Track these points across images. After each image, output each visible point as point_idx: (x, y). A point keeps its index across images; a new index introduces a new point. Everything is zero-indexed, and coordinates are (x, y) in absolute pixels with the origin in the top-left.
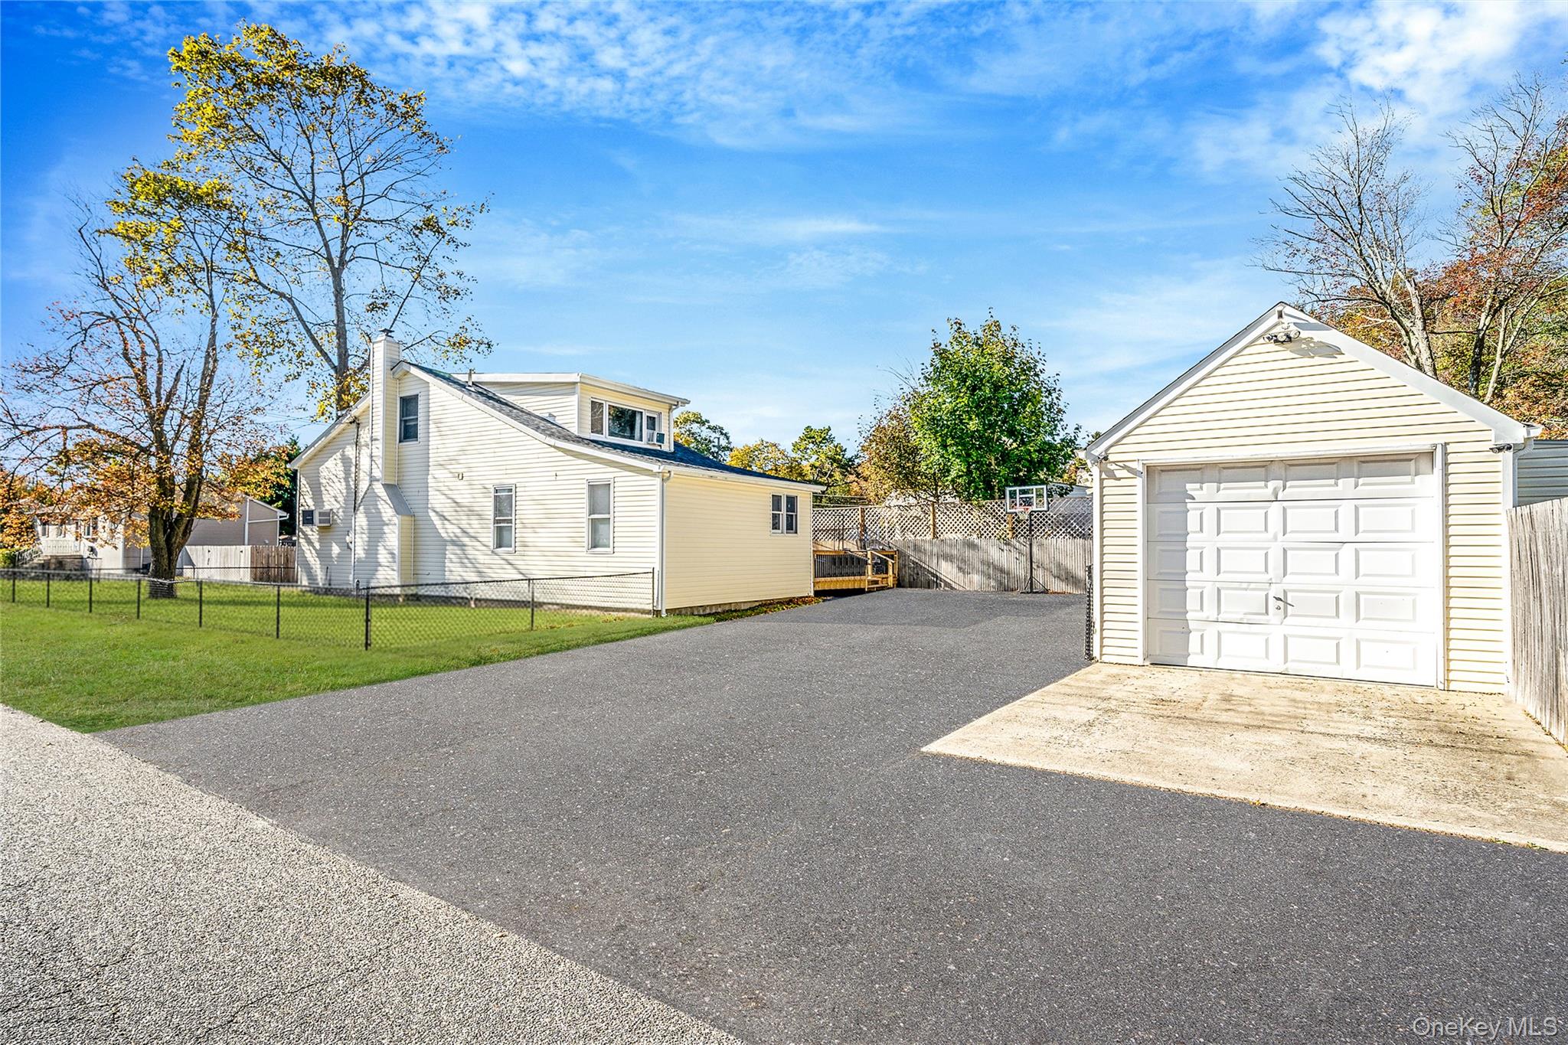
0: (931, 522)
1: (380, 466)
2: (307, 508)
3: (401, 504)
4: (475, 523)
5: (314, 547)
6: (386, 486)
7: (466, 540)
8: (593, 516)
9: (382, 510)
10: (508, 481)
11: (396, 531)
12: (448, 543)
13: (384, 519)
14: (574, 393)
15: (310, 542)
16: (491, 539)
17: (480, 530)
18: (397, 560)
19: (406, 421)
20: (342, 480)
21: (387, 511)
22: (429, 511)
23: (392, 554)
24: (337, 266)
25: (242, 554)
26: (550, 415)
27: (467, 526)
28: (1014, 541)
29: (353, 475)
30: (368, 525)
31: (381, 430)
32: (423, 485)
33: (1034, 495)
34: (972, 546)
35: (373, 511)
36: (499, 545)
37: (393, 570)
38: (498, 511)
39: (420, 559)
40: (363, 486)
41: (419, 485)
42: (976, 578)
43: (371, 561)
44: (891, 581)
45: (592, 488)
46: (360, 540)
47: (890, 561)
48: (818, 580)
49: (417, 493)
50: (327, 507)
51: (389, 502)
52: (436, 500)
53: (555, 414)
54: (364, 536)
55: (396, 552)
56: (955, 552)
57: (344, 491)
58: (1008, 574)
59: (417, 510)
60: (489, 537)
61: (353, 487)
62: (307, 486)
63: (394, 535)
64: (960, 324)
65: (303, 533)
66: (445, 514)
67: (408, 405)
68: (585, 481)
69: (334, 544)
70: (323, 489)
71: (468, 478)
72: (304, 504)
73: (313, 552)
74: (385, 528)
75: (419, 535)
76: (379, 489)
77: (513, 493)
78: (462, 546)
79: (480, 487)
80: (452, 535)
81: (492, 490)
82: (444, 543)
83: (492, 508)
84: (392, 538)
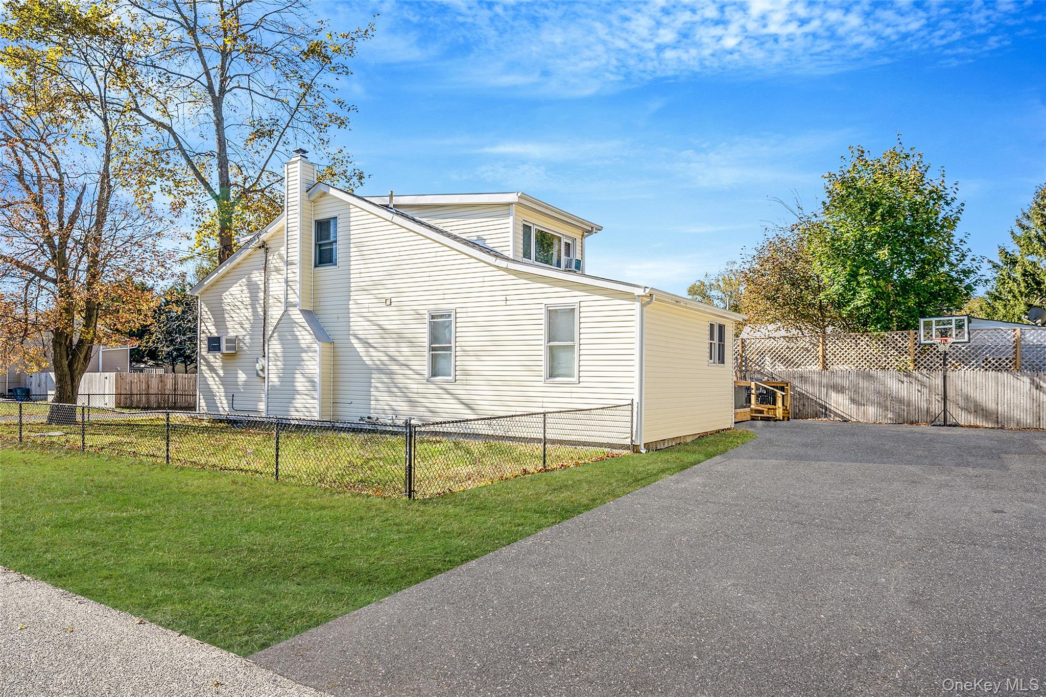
0: (820, 353)
1: (298, 292)
2: (209, 335)
3: (321, 333)
4: (406, 350)
5: (217, 374)
6: (303, 311)
7: (395, 367)
8: (552, 344)
9: (300, 337)
10: (445, 306)
11: (318, 359)
12: (374, 371)
13: (303, 346)
14: (508, 215)
15: (212, 369)
16: (426, 368)
17: (411, 358)
18: (318, 388)
19: (320, 245)
20: (249, 307)
21: (305, 337)
22: (351, 337)
23: (312, 382)
24: (217, 95)
25: (107, 381)
26: (479, 238)
27: (397, 354)
28: (916, 373)
29: (262, 302)
30: (284, 352)
31: (298, 254)
32: (343, 311)
33: (953, 326)
34: (869, 377)
35: (290, 337)
36: (434, 374)
37: (314, 398)
38: (434, 338)
39: (341, 388)
40: (275, 313)
41: (340, 311)
42: (871, 411)
43: (288, 391)
44: (779, 413)
45: (552, 314)
46: (274, 367)
47: (779, 393)
48: (739, 410)
49: (336, 320)
50: (232, 334)
51: (309, 328)
52: (358, 325)
53: (485, 237)
54: (279, 363)
55: (317, 380)
56: (846, 383)
57: (251, 318)
58: (909, 405)
59: (337, 337)
60: (423, 365)
61: (262, 313)
62: (209, 313)
63: (314, 363)
64: (863, 152)
65: (205, 359)
66: (370, 341)
67: (323, 228)
68: (543, 306)
69: (240, 372)
70: (226, 315)
71: (397, 304)
72: (207, 331)
73: (217, 379)
74: (304, 355)
75: (338, 362)
76: (296, 315)
77: (453, 318)
78: (391, 374)
79: (412, 312)
80: (378, 363)
81: (427, 316)
82: (368, 371)
83: (427, 335)
84: (313, 365)
